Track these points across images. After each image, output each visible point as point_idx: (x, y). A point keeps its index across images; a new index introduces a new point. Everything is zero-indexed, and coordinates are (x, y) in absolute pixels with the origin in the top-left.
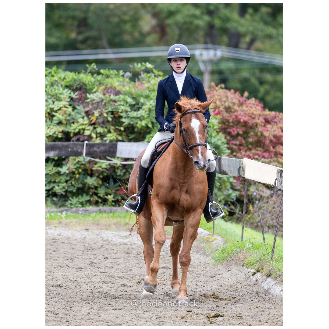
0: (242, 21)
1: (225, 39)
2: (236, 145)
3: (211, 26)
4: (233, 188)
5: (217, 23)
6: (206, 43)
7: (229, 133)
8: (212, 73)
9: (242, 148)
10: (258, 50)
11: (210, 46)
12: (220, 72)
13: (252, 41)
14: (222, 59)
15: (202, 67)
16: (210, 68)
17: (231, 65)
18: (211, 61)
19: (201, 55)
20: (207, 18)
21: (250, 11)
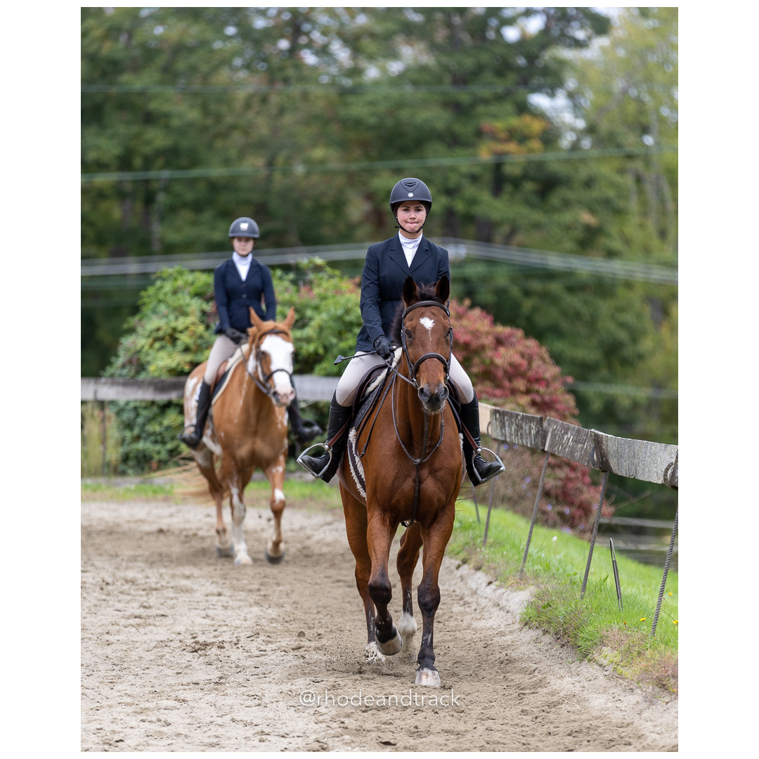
0: (497, 204)
1: (472, 230)
3: (450, 213)
5: (459, 206)
10: (521, 245)
11: (448, 239)
12: (466, 281)
14: (468, 260)
17: (481, 269)
20: (443, 200)
21: (508, 188)
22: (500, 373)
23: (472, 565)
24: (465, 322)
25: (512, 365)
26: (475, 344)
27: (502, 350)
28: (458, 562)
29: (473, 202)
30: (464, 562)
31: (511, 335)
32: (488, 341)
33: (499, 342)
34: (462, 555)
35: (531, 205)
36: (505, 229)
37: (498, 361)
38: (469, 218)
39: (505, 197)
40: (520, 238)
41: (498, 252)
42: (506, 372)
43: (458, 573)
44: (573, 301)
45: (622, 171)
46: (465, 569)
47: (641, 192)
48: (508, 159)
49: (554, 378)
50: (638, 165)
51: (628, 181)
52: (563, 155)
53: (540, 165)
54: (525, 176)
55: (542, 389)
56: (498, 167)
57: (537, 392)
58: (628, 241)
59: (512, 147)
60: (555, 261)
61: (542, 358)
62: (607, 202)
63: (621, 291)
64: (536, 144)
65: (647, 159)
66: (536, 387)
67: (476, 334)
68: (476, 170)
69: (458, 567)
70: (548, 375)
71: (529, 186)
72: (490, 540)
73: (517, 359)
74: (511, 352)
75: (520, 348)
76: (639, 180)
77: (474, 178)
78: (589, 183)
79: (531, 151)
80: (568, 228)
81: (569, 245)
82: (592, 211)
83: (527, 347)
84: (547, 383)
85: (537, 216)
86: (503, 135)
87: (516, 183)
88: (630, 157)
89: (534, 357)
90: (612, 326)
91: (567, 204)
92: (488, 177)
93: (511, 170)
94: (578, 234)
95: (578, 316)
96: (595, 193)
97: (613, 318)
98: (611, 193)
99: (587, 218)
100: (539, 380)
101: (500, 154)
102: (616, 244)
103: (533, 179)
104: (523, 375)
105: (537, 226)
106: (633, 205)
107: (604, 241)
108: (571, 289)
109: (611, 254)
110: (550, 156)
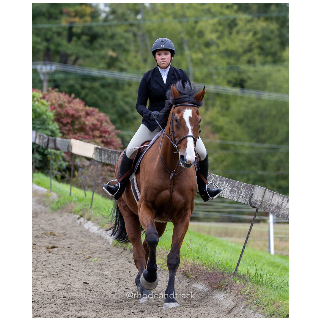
0: (70, 46)
1: (58, 58)
2: (66, 130)
3: (48, 50)
4: (64, 160)
5: (52, 47)
6: (44, 60)
7: (61, 122)
8: (49, 81)
9: (70, 132)
10: (80, 65)
11: (47, 62)
12: (54, 81)
13: (76, 59)
14: (56, 72)
15: (42, 77)
16: (47, 77)
17: (62, 76)
18: (48, 73)
19: (41, 69)
20: (45, 44)
21: (75, 39)
22: (88, 128)
23: (85, 218)
24: (72, 105)
25: (93, 125)
26: (76, 115)
27: (89, 118)
28: (78, 216)
29: (59, 45)
30: (81, 216)
31: (93, 111)
32: (83, 114)
33: (88, 114)
34: (81, 213)
35: (86, 47)
36: (73, 58)
37: (87, 123)
38: (57, 52)
39: (73, 43)
40: (80, 61)
41: (70, 68)
42: (90, 128)
43: (78, 222)
44: (104, 92)
45: (126, 31)
46: (82, 219)
47: (135, 41)
48: (75, 25)
49: (112, 131)
50: (135, 29)
51: (130, 36)
52: (100, 23)
53: (90, 28)
54: (83, 33)
55: (107, 136)
56: (70, 28)
57: (104, 137)
58: (129, 64)
59: (77, 20)
60: (95, 72)
61: (107, 122)
62: (120, 45)
63: (126, 87)
64: (88, 19)
65: (139, 27)
66: (104, 135)
67: (77, 111)
68: (60, 30)
69: (79, 218)
70: (109, 130)
71: (84, 38)
72: (93, 206)
73: (95, 122)
74: (93, 119)
75: (97, 117)
76: (135, 35)
77: (59, 34)
78: (112, 37)
79: (86, 21)
80: (103, 57)
81: (102, 65)
82: (114, 50)
83: (100, 117)
84: (109, 133)
85: (88, 52)
86: (73, 14)
87: (79, 36)
88: (132, 25)
89: (104, 121)
90: (122, 103)
91: (102, 46)
92: (65, 33)
93: (77, 30)
94: (107, 60)
95: (106, 98)
96: (115, 42)
97: (123, 100)
98: (122, 41)
99: (111, 53)
100: (105, 132)
101: (72, 23)
102: (124, 66)
103: (87, 35)
104: (98, 130)
105: (88, 56)
106: (132, 48)
107: (119, 64)
108: (103, 86)
109: (122, 70)
110: (94, 24)
